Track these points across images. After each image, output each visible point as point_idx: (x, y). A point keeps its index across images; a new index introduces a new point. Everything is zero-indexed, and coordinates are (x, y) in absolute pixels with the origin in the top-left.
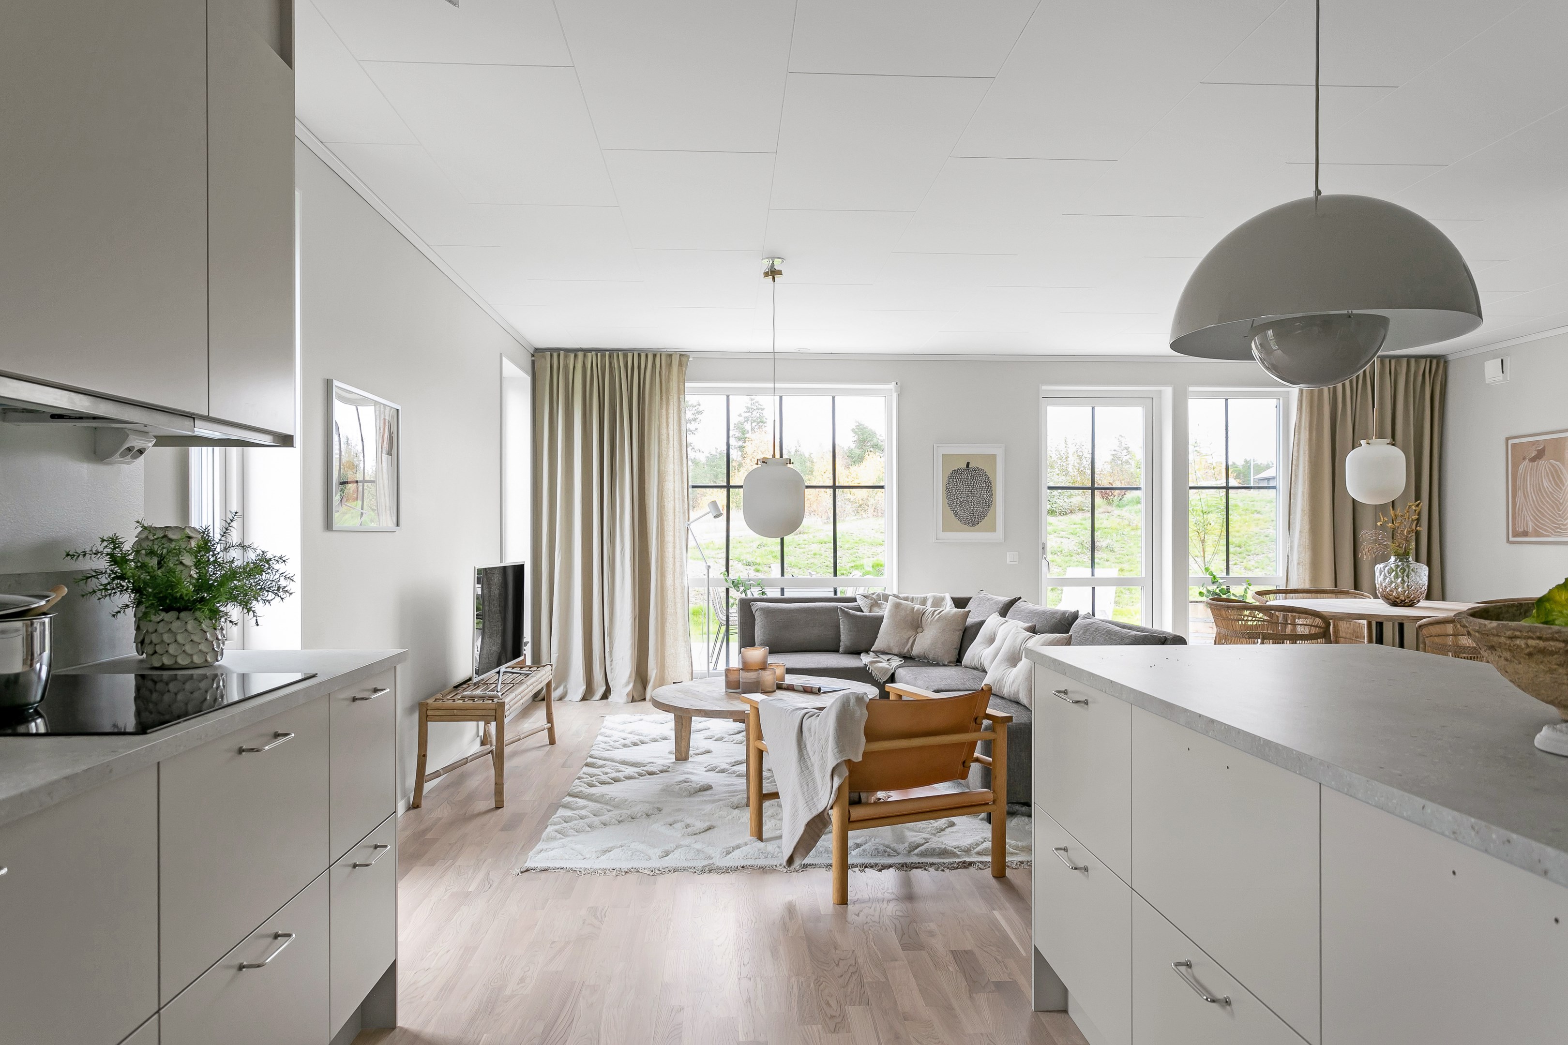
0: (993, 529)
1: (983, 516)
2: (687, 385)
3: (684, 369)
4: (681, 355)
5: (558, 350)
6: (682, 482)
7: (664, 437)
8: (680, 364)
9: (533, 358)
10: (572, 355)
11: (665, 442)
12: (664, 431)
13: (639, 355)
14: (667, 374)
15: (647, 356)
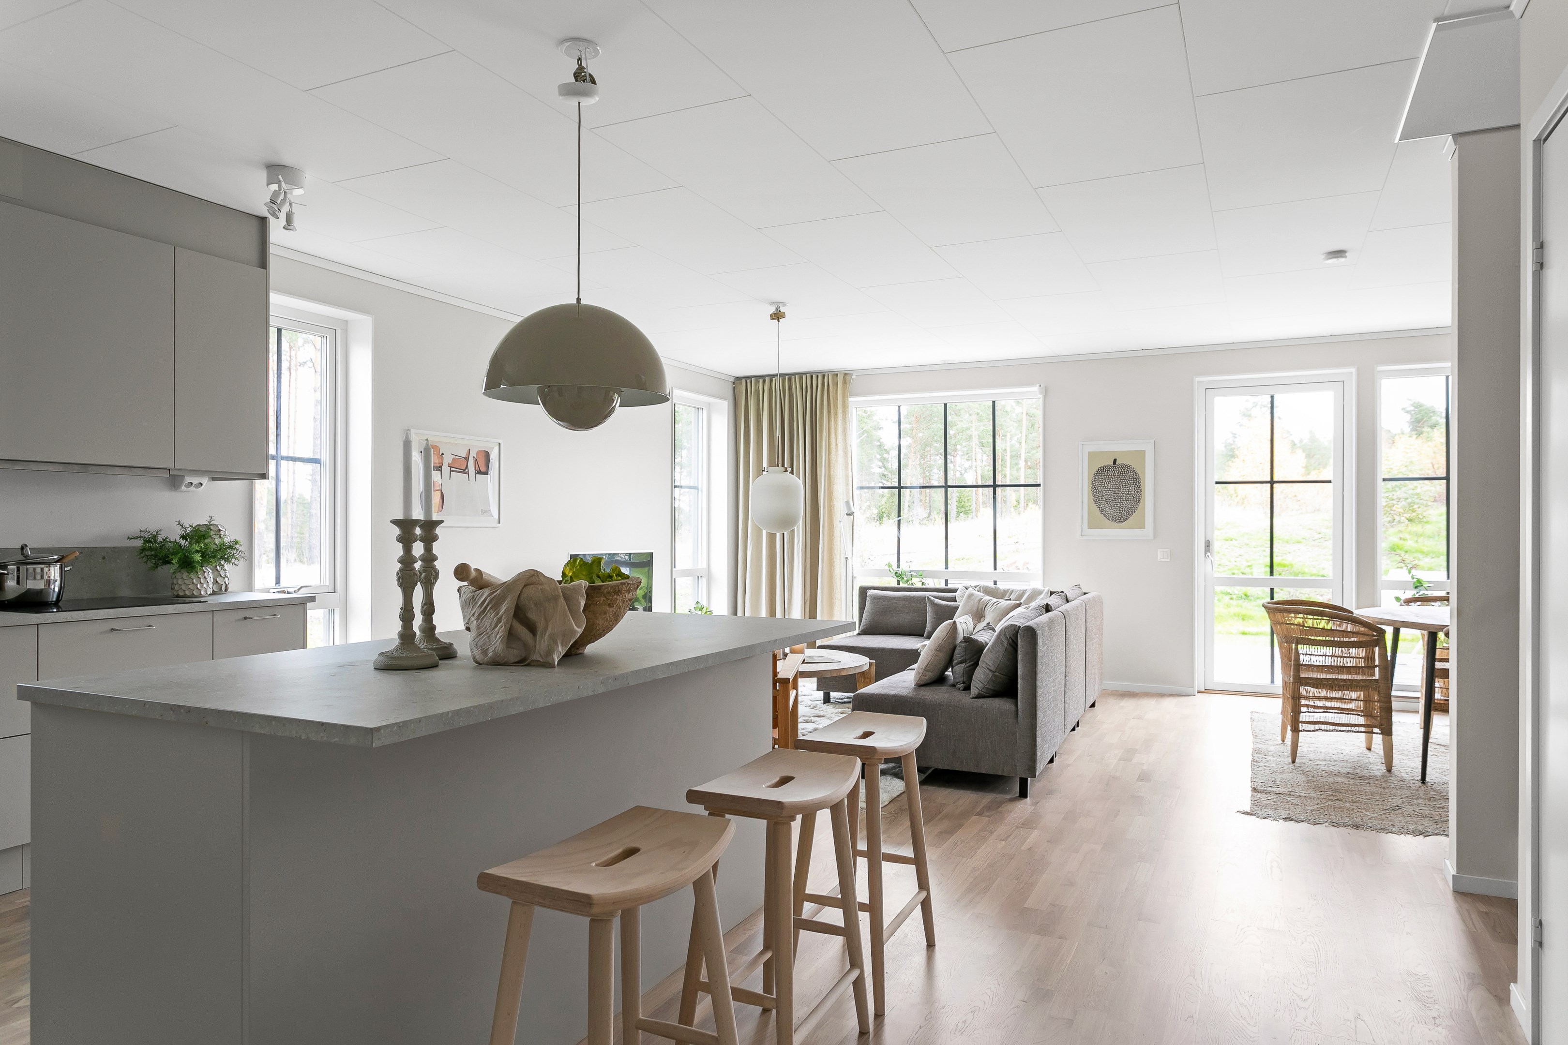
0: (1142, 526)
1: (1131, 512)
2: (850, 399)
3: (848, 386)
4: (846, 374)
5: (750, 377)
6: (847, 485)
7: (833, 445)
8: (845, 382)
9: (734, 386)
10: (761, 381)
11: (834, 450)
12: (833, 440)
13: (812, 377)
14: (835, 391)
15: (817, 376)
